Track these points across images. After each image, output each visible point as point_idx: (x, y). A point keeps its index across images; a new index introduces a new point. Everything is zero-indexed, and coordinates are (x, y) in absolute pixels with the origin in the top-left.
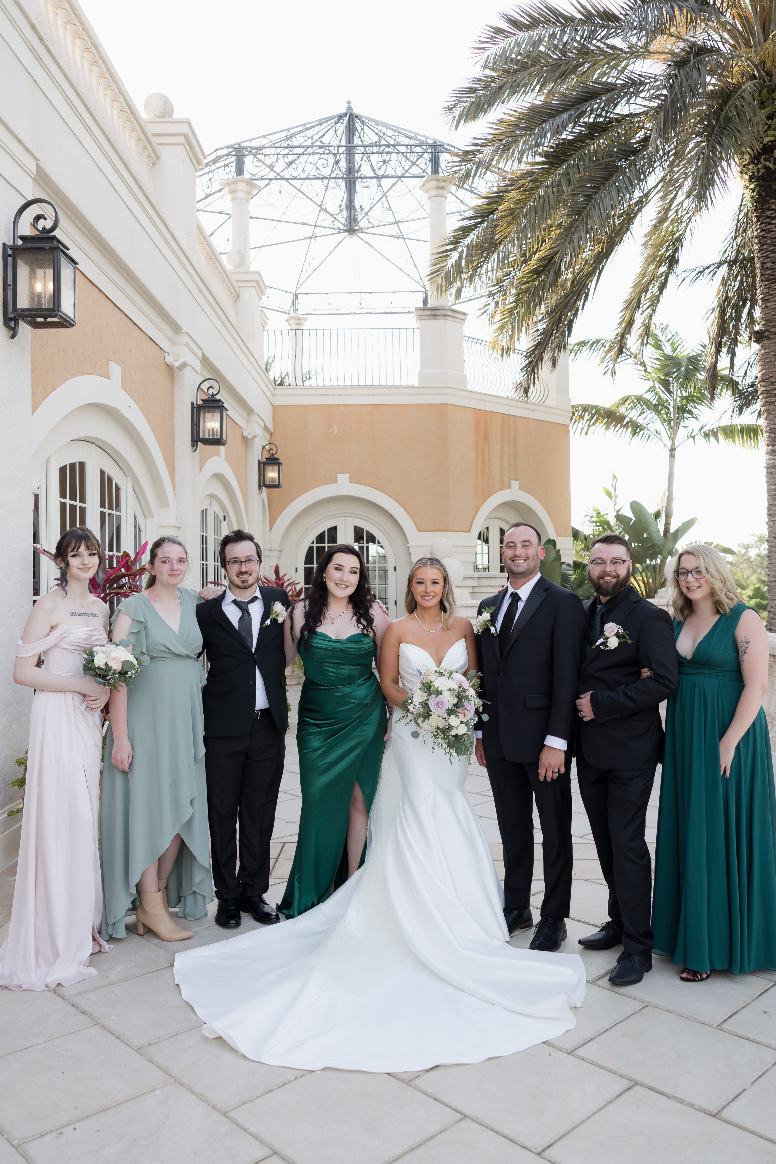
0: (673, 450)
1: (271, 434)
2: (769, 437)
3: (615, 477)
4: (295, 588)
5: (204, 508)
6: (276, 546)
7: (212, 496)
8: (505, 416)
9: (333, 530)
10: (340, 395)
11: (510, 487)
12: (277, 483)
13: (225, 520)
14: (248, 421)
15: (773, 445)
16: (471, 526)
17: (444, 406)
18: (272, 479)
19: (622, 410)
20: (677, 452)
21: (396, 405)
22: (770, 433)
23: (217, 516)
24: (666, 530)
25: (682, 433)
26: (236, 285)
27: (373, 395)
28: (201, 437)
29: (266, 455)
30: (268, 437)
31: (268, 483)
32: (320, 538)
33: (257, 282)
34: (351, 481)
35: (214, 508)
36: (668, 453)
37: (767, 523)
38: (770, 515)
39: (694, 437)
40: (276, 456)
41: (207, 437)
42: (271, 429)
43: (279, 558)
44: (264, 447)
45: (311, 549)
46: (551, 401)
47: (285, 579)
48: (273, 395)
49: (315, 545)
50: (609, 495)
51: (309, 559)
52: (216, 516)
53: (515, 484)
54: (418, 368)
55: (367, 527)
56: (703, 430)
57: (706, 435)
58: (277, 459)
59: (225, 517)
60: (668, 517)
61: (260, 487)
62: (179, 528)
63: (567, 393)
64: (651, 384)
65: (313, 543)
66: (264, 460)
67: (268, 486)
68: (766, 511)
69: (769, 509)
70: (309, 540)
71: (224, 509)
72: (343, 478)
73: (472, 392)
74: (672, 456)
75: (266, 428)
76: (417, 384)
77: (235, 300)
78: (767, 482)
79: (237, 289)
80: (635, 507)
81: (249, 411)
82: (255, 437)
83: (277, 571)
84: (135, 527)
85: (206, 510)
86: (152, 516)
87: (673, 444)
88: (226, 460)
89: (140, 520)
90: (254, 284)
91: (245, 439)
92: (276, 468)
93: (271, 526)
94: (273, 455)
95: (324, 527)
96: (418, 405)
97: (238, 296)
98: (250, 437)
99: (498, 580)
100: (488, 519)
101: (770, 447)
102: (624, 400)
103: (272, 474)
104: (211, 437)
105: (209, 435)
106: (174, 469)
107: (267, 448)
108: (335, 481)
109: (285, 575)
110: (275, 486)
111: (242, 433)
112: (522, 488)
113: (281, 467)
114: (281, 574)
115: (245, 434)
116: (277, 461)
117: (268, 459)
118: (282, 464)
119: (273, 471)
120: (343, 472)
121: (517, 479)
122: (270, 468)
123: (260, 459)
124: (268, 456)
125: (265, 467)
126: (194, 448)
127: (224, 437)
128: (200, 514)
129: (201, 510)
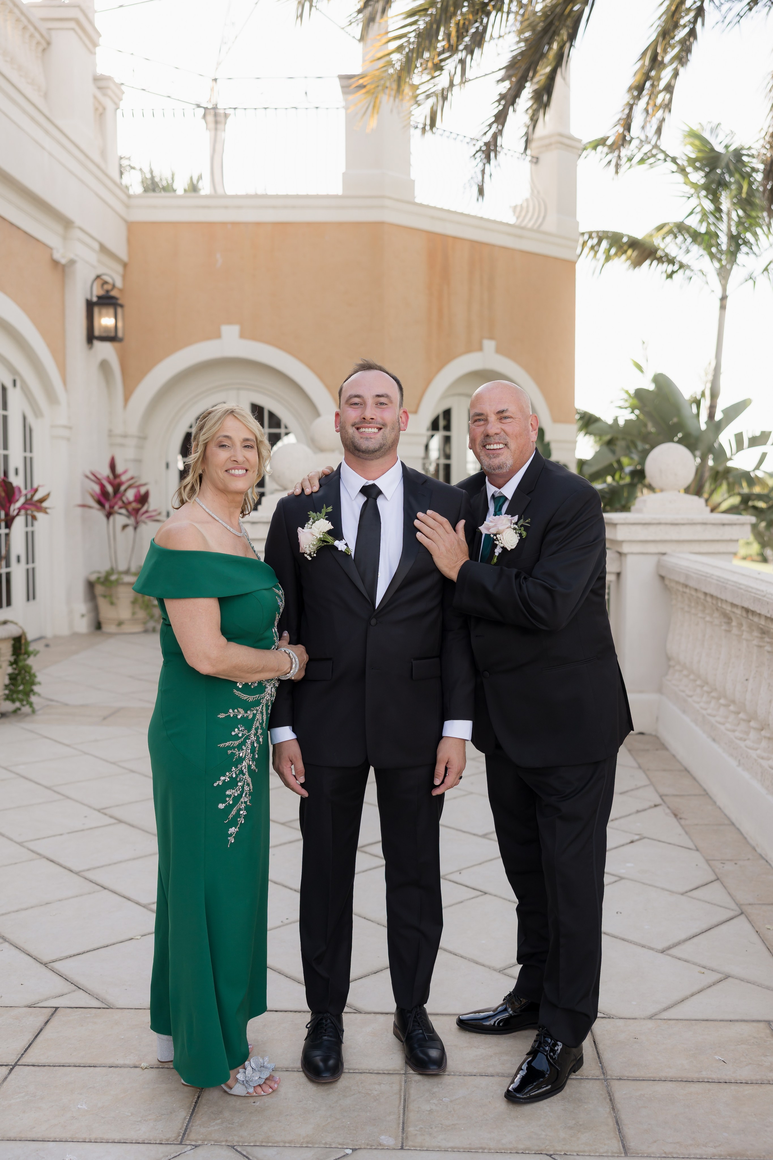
0: (724, 298)
1: (125, 265)
4: (139, 492)
6: (133, 429)
8: (475, 245)
10: (226, 207)
11: (480, 349)
12: (112, 334)
13: (14, 385)
14: (65, 238)
16: (418, 405)
17: (380, 224)
18: (106, 329)
19: (657, 241)
20: (729, 302)
21: (309, 224)
24: (711, 416)
25: (737, 273)
26: (43, 27)
27: (274, 207)
29: (98, 291)
30: (120, 269)
31: (100, 332)
33: (77, 21)
34: (243, 335)
36: (718, 304)
39: (754, 279)
40: (113, 293)
42: (124, 256)
43: (140, 447)
46: (550, 225)
47: (124, 478)
48: (127, 207)
50: (638, 367)
53: (489, 345)
54: (343, 170)
55: (269, 404)
58: (113, 298)
59: (14, 381)
60: (714, 396)
61: (89, 340)
63: (573, 213)
64: (694, 201)
66: (95, 299)
67: (103, 339)
70: (186, 422)
71: (13, 370)
72: (230, 332)
73: (421, 205)
74: (723, 307)
76: (340, 192)
77: (44, 50)
79: (44, 32)
80: (660, 380)
81: (67, 223)
82: (74, 262)
83: (113, 466)
87: (724, 289)
90: (72, 25)
91: (55, 263)
92: (111, 311)
93: (126, 399)
94: (108, 291)
96: (340, 224)
97: (49, 43)
98: (63, 261)
100: (445, 396)
102: (660, 228)
103: (106, 321)
107: (102, 279)
108: (218, 335)
109: (125, 472)
110: (111, 338)
111: (51, 255)
112: (499, 350)
113: (119, 310)
114: (119, 469)
115: (57, 256)
116: (114, 301)
117: (99, 298)
118: (122, 306)
119: (108, 315)
120: (229, 323)
121: (491, 338)
122: (104, 311)
123: (89, 297)
124: (101, 293)
125: (96, 310)
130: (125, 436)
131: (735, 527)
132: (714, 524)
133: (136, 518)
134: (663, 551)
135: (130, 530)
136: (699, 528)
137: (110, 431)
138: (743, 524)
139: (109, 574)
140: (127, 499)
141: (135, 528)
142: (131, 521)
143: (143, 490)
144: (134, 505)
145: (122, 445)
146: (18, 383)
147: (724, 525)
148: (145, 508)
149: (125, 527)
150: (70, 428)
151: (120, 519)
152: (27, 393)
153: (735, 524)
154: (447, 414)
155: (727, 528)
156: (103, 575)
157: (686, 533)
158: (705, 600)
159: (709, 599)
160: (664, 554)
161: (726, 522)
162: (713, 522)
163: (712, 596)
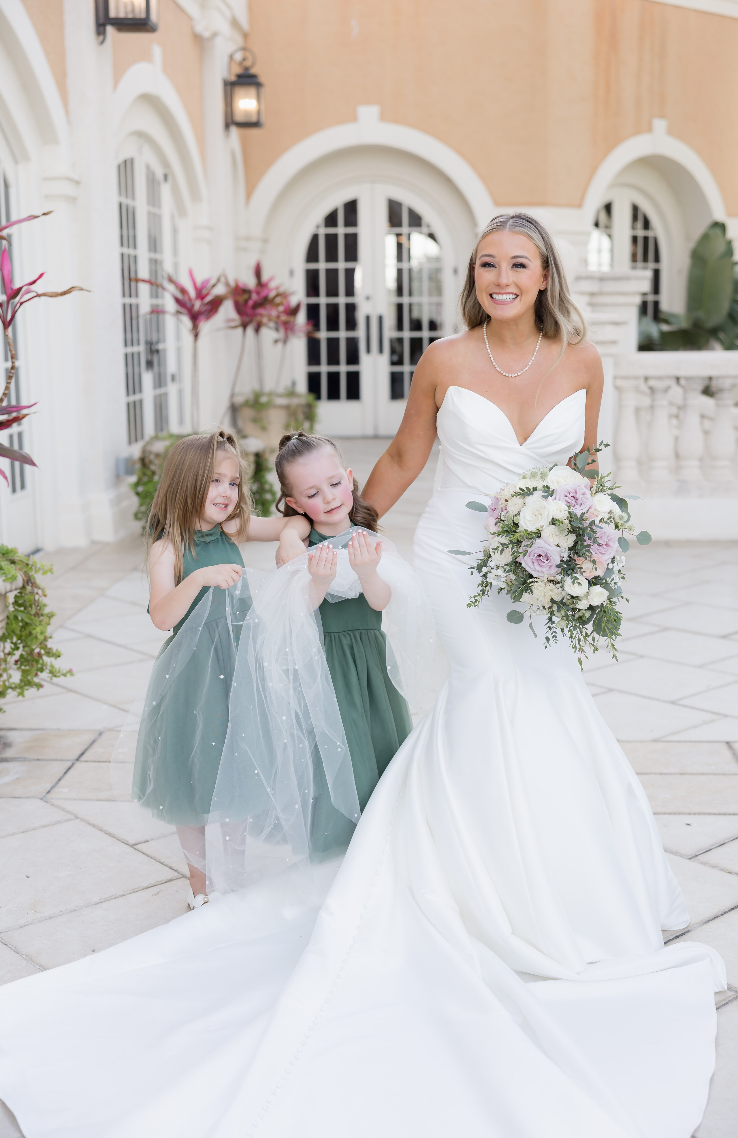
1: (246, 36)
4: (288, 301)
5: (127, 155)
6: (257, 232)
7: (142, 135)
9: (351, 207)
11: (650, 130)
12: (254, 119)
13: (166, 180)
16: (583, 200)
18: (247, 113)
23: (153, 175)
28: (112, 14)
29: (236, 69)
31: (239, 117)
32: (331, 220)
34: (383, 118)
35: (146, 159)
40: (253, 71)
41: (122, 15)
42: (245, 27)
43: (262, 252)
44: (231, 55)
45: (315, 238)
47: (272, 285)
49: (322, 231)
51: (312, 255)
52: (150, 176)
53: (660, 125)
55: (409, 200)
58: (254, 76)
59: (166, 176)
61: (227, 126)
62: (78, 183)
65: (318, 227)
66: (233, 78)
67: (240, 125)
70: (311, 221)
71: (165, 163)
72: (368, 113)
75: (235, 23)
82: (215, 35)
83: (258, 272)
85: (132, 160)
86: (26, 158)
88: (164, 71)
89: (7, 166)
91: (196, 38)
92: (252, 91)
93: (248, 197)
94: (247, 69)
95: (336, 200)
98: (206, 34)
100: (611, 186)
103: (246, 103)
104: (130, 16)
105: (126, 13)
106: (65, 75)
107: (236, 59)
108: (354, 118)
109: (271, 279)
110: (251, 124)
111: (192, 28)
112: (671, 132)
113: (262, 91)
114: (265, 278)
115: (199, 28)
116: (254, 80)
117: (238, 76)
118: (263, 84)
119: (249, 97)
120: (367, 102)
121: (662, 116)
122: (245, 91)
123: (226, 76)
124: (240, 71)
125: (234, 90)
126: (101, 38)
127: (154, 17)
128: (119, 167)
129: (121, 159)
130: (248, 239)
139: (257, 396)
141: (285, 343)
142: (281, 335)
146: (170, 178)
149: (276, 341)
150: (210, 229)
151: (268, 334)
152: (176, 191)
154: (608, 208)
156: (251, 397)
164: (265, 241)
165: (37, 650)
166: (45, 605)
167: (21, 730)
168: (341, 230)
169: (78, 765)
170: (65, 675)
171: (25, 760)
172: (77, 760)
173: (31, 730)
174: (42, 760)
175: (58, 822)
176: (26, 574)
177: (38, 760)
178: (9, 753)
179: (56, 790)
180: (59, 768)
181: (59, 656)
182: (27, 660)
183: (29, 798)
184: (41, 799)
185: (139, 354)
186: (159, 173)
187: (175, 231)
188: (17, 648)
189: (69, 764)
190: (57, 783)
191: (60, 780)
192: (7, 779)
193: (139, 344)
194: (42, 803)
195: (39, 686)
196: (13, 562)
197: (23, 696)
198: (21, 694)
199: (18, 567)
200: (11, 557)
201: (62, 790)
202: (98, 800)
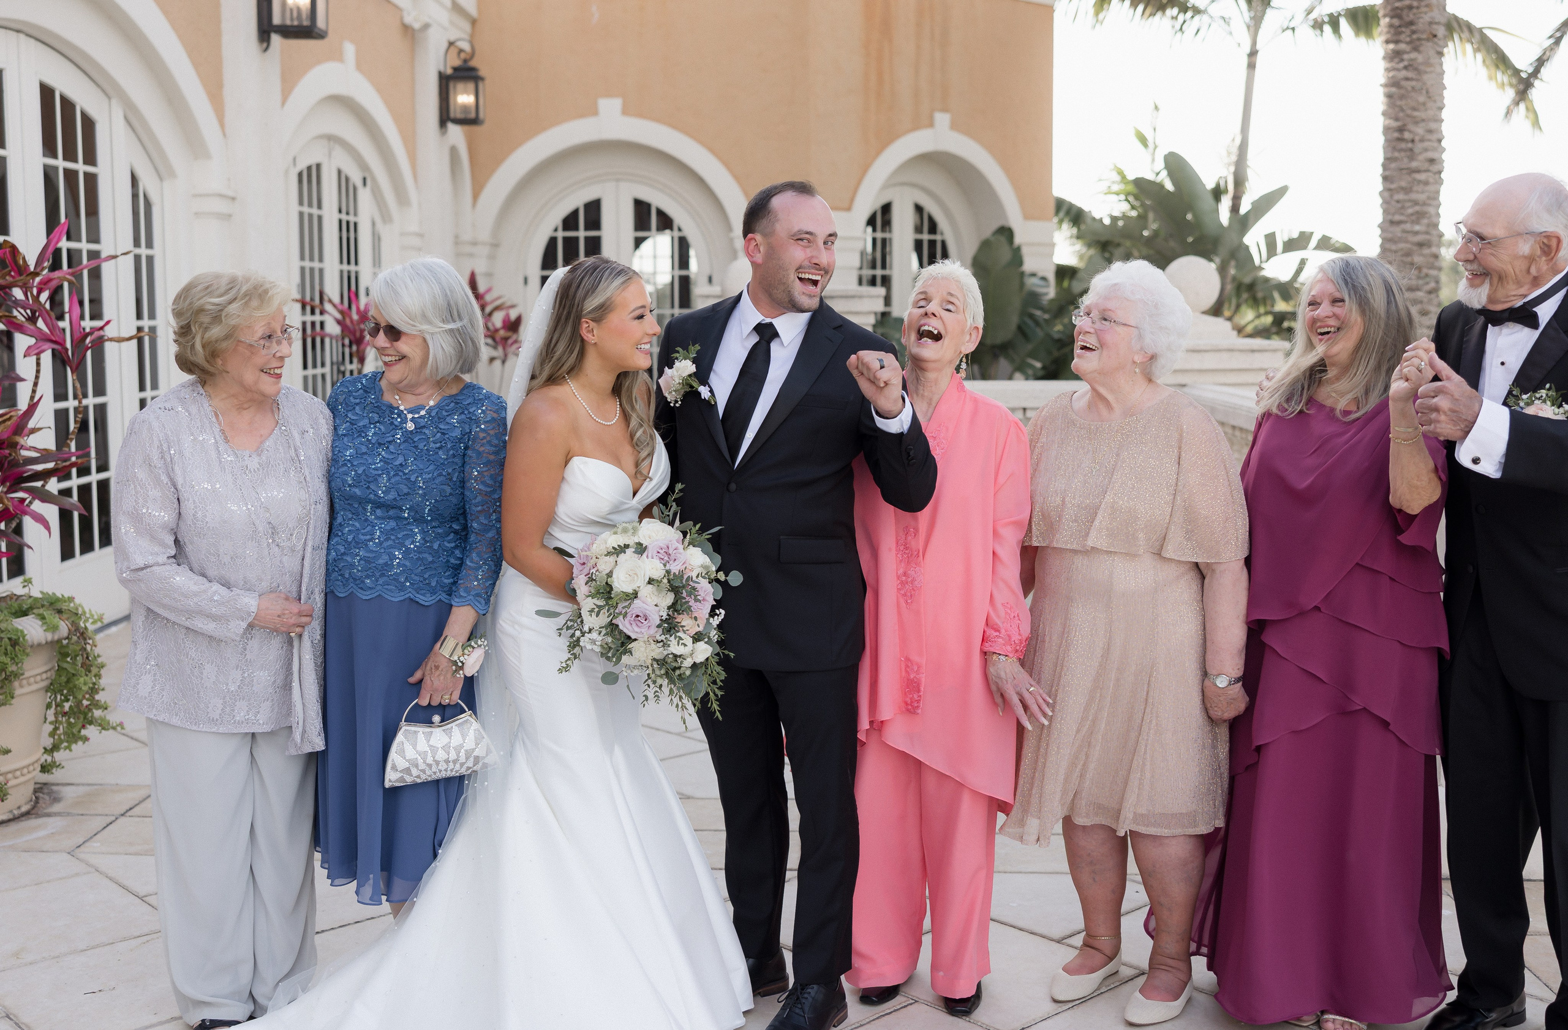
0: (1253, 54)
1: (474, 22)
2: (1391, 26)
3: (1156, 108)
4: (508, 315)
5: (312, 161)
6: (485, 235)
7: (332, 139)
9: (593, 209)
11: (931, 124)
12: (473, 115)
13: (365, 184)
15: (1396, 42)
16: (853, 200)
18: (465, 108)
20: (1260, 59)
22: (1392, 17)
23: (347, 179)
24: (1235, 208)
25: (1272, 21)
28: (276, 21)
29: (453, 61)
30: (467, 26)
31: (456, 114)
32: (570, 222)
34: (625, 112)
35: (333, 163)
36: (1245, 61)
37: (1381, 193)
38: (1385, 178)
39: (1293, 29)
40: (472, 63)
41: (287, 22)
42: (473, 10)
43: (492, 257)
44: (451, 44)
45: (552, 242)
49: (560, 234)
50: (1143, 140)
51: (549, 260)
52: (343, 180)
53: (943, 119)
55: (657, 200)
56: (1313, 16)
57: (1318, 25)
58: (473, 70)
59: (365, 180)
60: (1240, 182)
61: (442, 122)
62: (233, 199)
65: (556, 230)
66: (449, 71)
67: (460, 121)
68: (1380, 170)
69: (1385, 166)
70: (549, 224)
71: (363, 166)
72: (610, 106)
74: (1251, 66)
75: (457, 10)
78: (1384, 114)
80: (1174, 165)
82: (426, 26)
84: (135, 196)
85: (318, 166)
86: (172, 174)
87: (1254, 43)
88: (359, 67)
89: (148, 183)
91: (406, 29)
92: (471, 86)
93: (476, 196)
94: (466, 61)
95: (577, 200)
98: (418, 26)
99: (866, 301)
100: (888, 185)
101: (1391, 46)
103: (464, 98)
104: (293, 23)
105: (291, 20)
106: (220, 85)
107: (456, 47)
108: (594, 112)
109: (489, 290)
110: (470, 120)
111: (402, 19)
112: (955, 126)
113: (481, 85)
114: (483, 287)
115: (408, 20)
116: (473, 74)
117: (455, 69)
118: (482, 79)
119: (466, 92)
120: (609, 94)
121: (945, 110)
122: (460, 86)
123: (442, 69)
124: (457, 63)
125: (451, 85)
126: (265, 45)
127: (321, 23)
128: (300, 175)
129: (302, 165)
130: (474, 243)
131: (1266, 354)
132: (1241, 351)
133: (504, 349)
134: (1183, 382)
135: (497, 363)
136: (1225, 355)
137: (457, 237)
138: (1275, 351)
140: (493, 325)
141: (504, 362)
142: (499, 352)
143: (513, 315)
144: (502, 333)
145: (471, 255)
146: (369, 182)
147: (1253, 351)
148: (514, 337)
149: (492, 360)
150: (421, 235)
152: (377, 194)
153: (1266, 351)
154: (887, 208)
155: (1257, 355)
157: (1210, 361)
158: (1234, 435)
159: (1238, 433)
160: (1184, 386)
161: (1255, 347)
162: (1241, 348)
163: (1241, 429)
164: (495, 246)
165: (85, 703)
166: (99, 656)
167: (78, 785)
168: (582, 234)
169: (122, 820)
170: (114, 728)
171: (69, 814)
172: (122, 815)
173: (89, 785)
174: (87, 815)
175: (77, 875)
176: (73, 623)
177: (82, 815)
178: (56, 808)
179: (87, 844)
180: (100, 822)
181: (106, 709)
182: (74, 713)
183: (57, 851)
184: (69, 853)
185: (323, 376)
186: (356, 178)
187: (376, 239)
188: (68, 700)
189: (113, 818)
190: (91, 838)
191: (95, 835)
192: (42, 833)
193: (323, 365)
194: (70, 856)
195: (86, 739)
196: (60, 612)
197: (71, 750)
198: (69, 748)
199: (65, 616)
200: (59, 606)
201: (95, 844)
202: (126, 854)
